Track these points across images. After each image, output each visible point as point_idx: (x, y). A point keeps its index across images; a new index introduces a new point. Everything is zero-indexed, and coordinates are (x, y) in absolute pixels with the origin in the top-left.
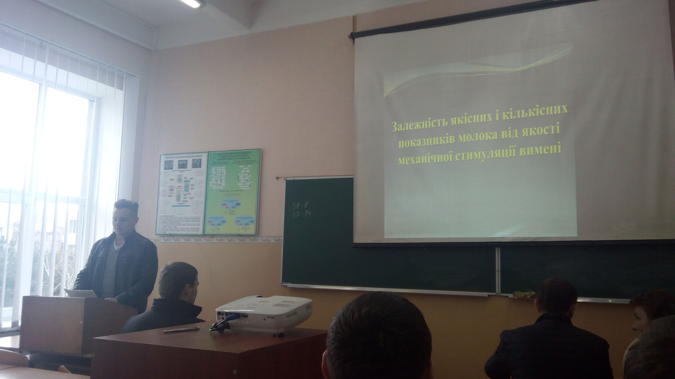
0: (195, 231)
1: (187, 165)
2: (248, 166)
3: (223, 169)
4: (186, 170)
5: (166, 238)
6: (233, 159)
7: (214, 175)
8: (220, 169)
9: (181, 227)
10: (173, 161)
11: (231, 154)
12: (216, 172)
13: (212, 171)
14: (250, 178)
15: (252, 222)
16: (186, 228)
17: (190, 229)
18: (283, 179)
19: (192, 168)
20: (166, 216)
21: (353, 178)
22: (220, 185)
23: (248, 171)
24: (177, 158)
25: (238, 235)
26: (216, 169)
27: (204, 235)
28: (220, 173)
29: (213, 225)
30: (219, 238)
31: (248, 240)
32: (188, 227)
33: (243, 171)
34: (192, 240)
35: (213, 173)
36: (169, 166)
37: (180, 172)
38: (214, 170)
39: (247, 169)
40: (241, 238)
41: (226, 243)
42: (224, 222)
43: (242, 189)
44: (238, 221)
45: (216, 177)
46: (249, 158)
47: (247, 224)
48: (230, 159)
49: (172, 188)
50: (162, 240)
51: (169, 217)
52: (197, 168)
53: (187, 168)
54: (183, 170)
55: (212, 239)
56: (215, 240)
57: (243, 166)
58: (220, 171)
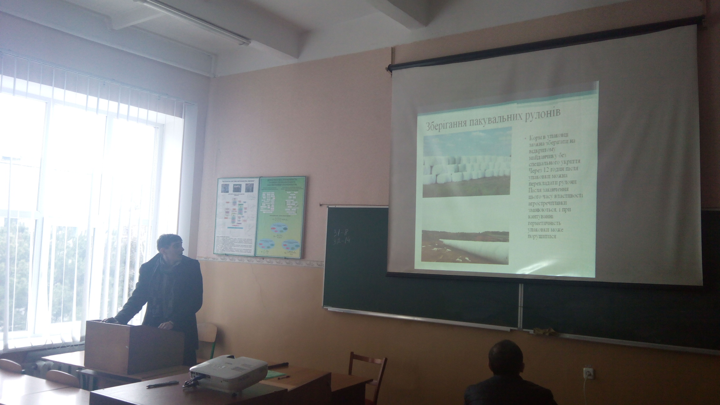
0: (248, 252)
1: (241, 189)
2: (295, 193)
3: (272, 194)
4: (240, 194)
5: (222, 257)
6: (281, 185)
7: (265, 200)
8: (270, 194)
9: (235, 248)
10: (229, 184)
11: (280, 180)
12: (266, 197)
13: (263, 196)
14: (296, 204)
15: (297, 246)
16: (240, 249)
17: (243, 250)
18: (326, 206)
19: (245, 192)
20: (222, 237)
21: (388, 208)
22: (270, 209)
23: (294, 197)
24: (232, 182)
25: (285, 258)
26: (266, 194)
27: (255, 256)
28: (270, 198)
29: (263, 247)
30: (268, 260)
31: (294, 263)
32: (241, 248)
33: (291, 197)
34: (246, 260)
35: (263, 198)
36: (225, 189)
37: (235, 195)
38: (265, 195)
39: (293, 196)
40: (288, 261)
41: (275, 265)
42: (272, 245)
43: (289, 214)
44: (285, 245)
45: (267, 202)
46: (296, 185)
47: (293, 249)
48: (279, 185)
49: (228, 211)
50: (220, 259)
51: (225, 238)
52: (250, 192)
53: (240, 192)
54: (238, 194)
55: (263, 261)
56: (265, 262)
57: (290, 193)
58: (270, 196)
